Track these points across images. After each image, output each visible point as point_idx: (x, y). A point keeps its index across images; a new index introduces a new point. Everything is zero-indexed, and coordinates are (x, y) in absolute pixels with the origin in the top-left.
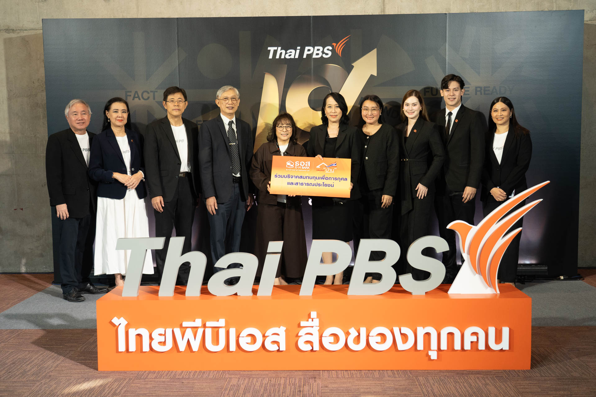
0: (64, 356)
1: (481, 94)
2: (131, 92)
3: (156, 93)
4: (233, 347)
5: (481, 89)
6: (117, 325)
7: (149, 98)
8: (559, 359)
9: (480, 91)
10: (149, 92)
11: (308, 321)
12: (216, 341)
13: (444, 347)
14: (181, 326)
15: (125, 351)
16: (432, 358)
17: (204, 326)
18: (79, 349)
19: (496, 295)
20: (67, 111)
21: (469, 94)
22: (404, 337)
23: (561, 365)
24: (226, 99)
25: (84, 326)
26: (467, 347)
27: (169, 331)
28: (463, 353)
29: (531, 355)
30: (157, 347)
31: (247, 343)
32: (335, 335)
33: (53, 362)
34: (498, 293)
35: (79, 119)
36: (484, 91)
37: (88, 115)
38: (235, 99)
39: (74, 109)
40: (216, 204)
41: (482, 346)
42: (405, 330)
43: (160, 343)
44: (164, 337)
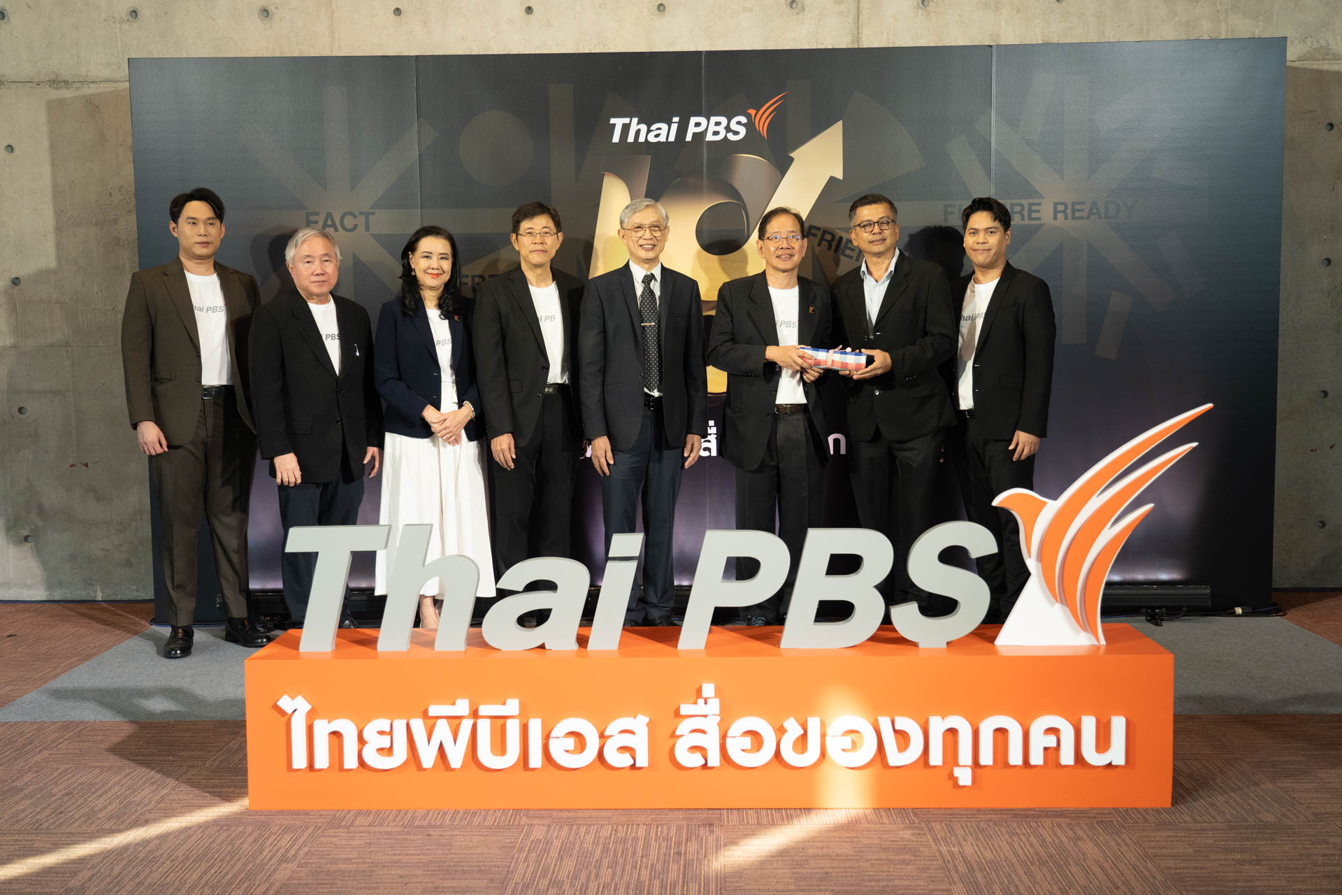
0: (177, 779)
1: (1066, 218)
2: (317, 214)
3: (371, 217)
4: (536, 760)
5: (1066, 208)
6: (289, 711)
7: (355, 227)
8: (1233, 785)
9: (1064, 212)
10: (357, 213)
11: (695, 703)
12: (500, 746)
13: (986, 758)
14: (425, 715)
15: (306, 768)
16: (961, 783)
17: (475, 714)
18: (208, 763)
19: (1098, 648)
20: (290, 253)
21: (1039, 219)
22: (902, 738)
23: (1237, 798)
24: (640, 229)
25: (219, 715)
26: (1037, 758)
27: (400, 726)
28: (1028, 771)
29: (1173, 777)
30: (373, 759)
31: (567, 751)
32: (754, 735)
33: (153, 792)
34: (1101, 643)
35: (315, 273)
36: (1074, 211)
37: (334, 264)
38: (658, 227)
39: (305, 249)
40: (609, 454)
41: (1067, 758)
42: (904, 723)
43: (380, 750)
44: (389, 737)
